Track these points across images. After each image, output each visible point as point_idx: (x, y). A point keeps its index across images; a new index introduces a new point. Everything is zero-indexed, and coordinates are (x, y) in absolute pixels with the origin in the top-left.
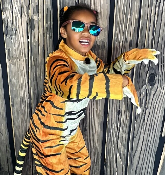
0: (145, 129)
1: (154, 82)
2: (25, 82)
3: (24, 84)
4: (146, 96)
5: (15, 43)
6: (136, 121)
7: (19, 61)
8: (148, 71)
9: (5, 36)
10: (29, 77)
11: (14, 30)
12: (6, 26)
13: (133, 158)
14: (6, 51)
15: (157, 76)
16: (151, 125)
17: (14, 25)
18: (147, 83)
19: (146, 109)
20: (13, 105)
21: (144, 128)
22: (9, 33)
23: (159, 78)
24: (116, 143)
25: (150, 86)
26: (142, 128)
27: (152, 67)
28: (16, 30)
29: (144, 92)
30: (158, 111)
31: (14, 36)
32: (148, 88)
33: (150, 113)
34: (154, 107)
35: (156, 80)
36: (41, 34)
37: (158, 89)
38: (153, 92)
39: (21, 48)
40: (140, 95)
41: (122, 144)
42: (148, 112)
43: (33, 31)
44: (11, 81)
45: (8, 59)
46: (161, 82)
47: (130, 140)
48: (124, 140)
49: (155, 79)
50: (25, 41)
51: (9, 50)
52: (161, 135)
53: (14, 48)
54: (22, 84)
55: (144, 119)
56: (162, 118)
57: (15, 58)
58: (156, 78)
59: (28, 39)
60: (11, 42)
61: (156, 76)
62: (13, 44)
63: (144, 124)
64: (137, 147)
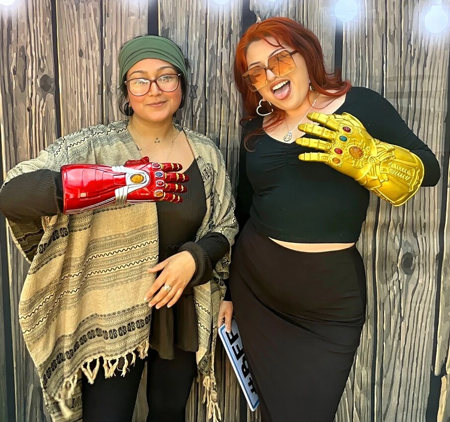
0: (401, 359)
1: (412, 268)
4: (399, 294)
6: (384, 343)
8: (400, 248)
13: (384, 420)
15: (417, 257)
16: (412, 351)
18: (399, 269)
19: (402, 319)
21: (399, 358)
23: (421, 261)
24: (350, 387)
25: (405, 275)
26: (397, 357)
27: (407, 241)
29: (395, 287)
30: (424, 324)
32: (401, 279)
33: (408, 326)
34: (416, 316)
35: (415, 264)
37: (420, 281)
38: (411, 287)
40: (389, 291)
41: (361, 389)
42: (406, 326)
46: (423, 267)
47: (376, 383)
48: (364, 382)
49: (413, 263)
52: (432, 372)
55: (400, 339)
56: (431, 337)
58: (415, 261)
61: (414, 258)
63: (400, 350)
64: (390, 396)
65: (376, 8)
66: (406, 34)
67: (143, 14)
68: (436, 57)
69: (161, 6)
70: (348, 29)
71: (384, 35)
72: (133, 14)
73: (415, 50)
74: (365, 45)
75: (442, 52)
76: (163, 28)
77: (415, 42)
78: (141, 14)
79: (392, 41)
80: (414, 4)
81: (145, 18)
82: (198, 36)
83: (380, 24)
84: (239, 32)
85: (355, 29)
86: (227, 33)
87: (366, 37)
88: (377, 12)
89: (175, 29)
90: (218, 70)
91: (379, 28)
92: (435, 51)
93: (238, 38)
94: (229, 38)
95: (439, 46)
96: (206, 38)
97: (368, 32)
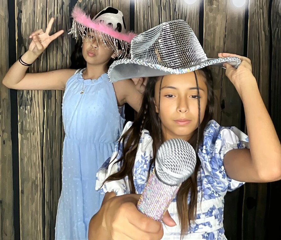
2: (39, 161)
3: (38, 164)
5: (29, 115)
7: (33, 135)
9: (19, 107)
10: (44, 154)
11: (29, 100)
12: (20, 96)
14: (19, 124)
17: (29, 94)
20: (22, 192)
22: (24, 103)
28: (31, 100)
31: (29, 107)
36: (59, 104)
39: (36, 120)
43: (49, 101)
44: (22, 160)
45: (20, 133)
50: (40, 112)
51: (22, 123)
53: (28, 120)
54: (35, 164)
57: (28, 132)
59: (44, 109)
60: (25, 113)
62: (27, 115)
66: (173, 5)
68: (191, 19)
70: (138, 2)
71: (160, 5)
73: (178, 15)
74: (148, 12)
75: (195, 16)
77: (179, 10)
79: (165, 9)
82: (41, 6)
84: (68, 4)
85: (142, 2)
86: (61, 4)
87: (149, 7)
89: (26, 2)
90: (55, 28)
91: (156, 1)
92: (190, 15)
93: (68, 7)
94: (62, 7)
95: (193, 13)
96: (47, 7)
97: (150, 3)
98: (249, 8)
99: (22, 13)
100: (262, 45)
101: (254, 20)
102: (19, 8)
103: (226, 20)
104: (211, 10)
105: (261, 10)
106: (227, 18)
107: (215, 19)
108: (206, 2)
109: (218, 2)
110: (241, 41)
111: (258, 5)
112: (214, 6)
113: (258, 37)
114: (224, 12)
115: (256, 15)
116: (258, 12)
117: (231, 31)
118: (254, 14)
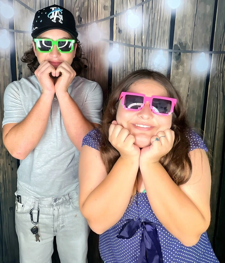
65: (130, 55)
67: (8, 57)
69: (17, 53)
70: (115, 67)
72: (2, 57)
74: (124, 75)
76: (19, 65)
78: (7, 57)
80: (149, 54)
81: (9, 59)
83: (132, 64)
85: (118, 66)
87: (124, 70)
88: (130, 58)
91: (131, 65)
97: (125, 68)
98: (210, 72)
99: (22, 74)
100: (220, 104)
101: (214, 83)
102: (19, 71)
103: (190, 82)
104: (177, 74)
105: (221, 74)
106: (191, 81)
107: (180, 81)
108: (173, 67)
109: (184, 67)
110: (201, 100)
111: (219, 69)
112: (180, 70)
113: (217, 96)
114: (188, 76)
115: (216, 79)
116: (218, 75)
117: (193, 91)
118: (214, 77)
